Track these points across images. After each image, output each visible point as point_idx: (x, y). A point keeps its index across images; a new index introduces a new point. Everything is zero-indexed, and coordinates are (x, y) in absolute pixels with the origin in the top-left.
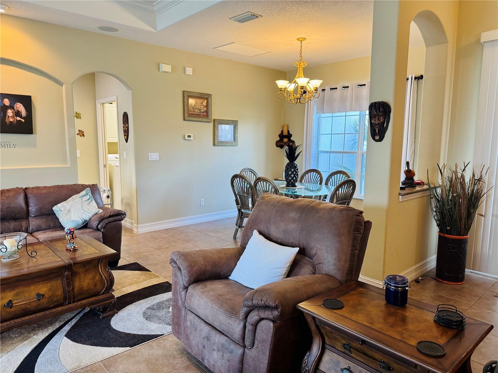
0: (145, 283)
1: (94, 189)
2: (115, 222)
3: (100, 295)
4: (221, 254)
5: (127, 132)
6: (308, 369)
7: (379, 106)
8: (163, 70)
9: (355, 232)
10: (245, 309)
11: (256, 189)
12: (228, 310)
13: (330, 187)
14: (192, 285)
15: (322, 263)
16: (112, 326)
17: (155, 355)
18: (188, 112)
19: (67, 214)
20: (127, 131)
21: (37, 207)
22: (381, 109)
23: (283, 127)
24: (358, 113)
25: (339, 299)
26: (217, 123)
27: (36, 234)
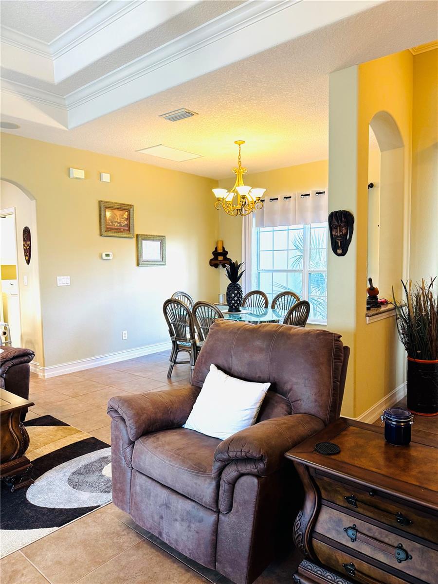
0: (64, 441)
2: (21, 365)
3: (11, 461)
4: (172, 397)
5: (28, 251)
6: (301, 533)
7: (341, 216)
8: (74, 176)
9: (336, 361)
10: (218, 464)
11: (195, 316)
12: (193, 467)
13: (278, 311)
14: (140, 439)
15: (300, 400)
16: (29, 500)
17: (92, 534)
18: (106, 225)
22: (343, 219)
23: (217, 243)
24: (301, 226)
25: (332, 442)
26: (139, 239)
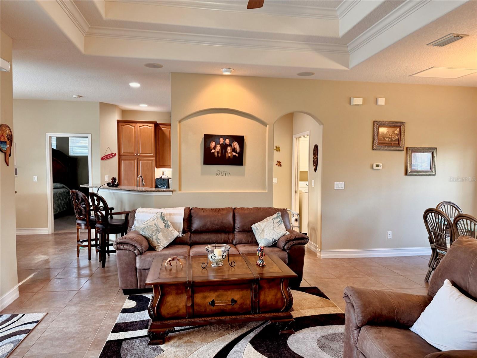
0: (322, 310)
1: (284, 213)
2: (299, 245)
3: (280, 312)
8: (354, 103)
11: (457, 227)
14: (365, 326)
16: (288, 345)
18: (378, 141)
19: (262, 232)
20: (316, 162)
21: (240, 224)
26: (410, 151)
27: (238, 246)
